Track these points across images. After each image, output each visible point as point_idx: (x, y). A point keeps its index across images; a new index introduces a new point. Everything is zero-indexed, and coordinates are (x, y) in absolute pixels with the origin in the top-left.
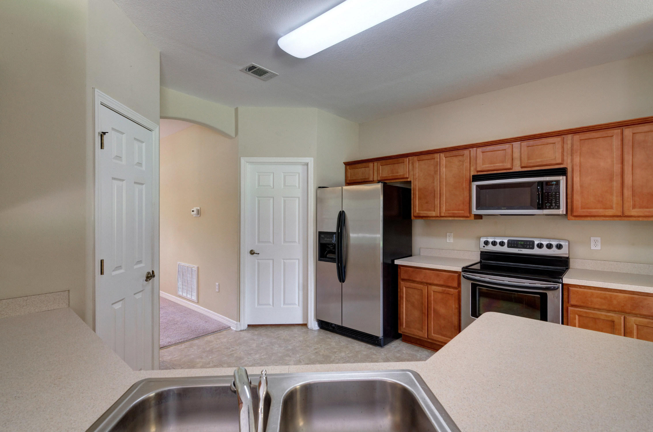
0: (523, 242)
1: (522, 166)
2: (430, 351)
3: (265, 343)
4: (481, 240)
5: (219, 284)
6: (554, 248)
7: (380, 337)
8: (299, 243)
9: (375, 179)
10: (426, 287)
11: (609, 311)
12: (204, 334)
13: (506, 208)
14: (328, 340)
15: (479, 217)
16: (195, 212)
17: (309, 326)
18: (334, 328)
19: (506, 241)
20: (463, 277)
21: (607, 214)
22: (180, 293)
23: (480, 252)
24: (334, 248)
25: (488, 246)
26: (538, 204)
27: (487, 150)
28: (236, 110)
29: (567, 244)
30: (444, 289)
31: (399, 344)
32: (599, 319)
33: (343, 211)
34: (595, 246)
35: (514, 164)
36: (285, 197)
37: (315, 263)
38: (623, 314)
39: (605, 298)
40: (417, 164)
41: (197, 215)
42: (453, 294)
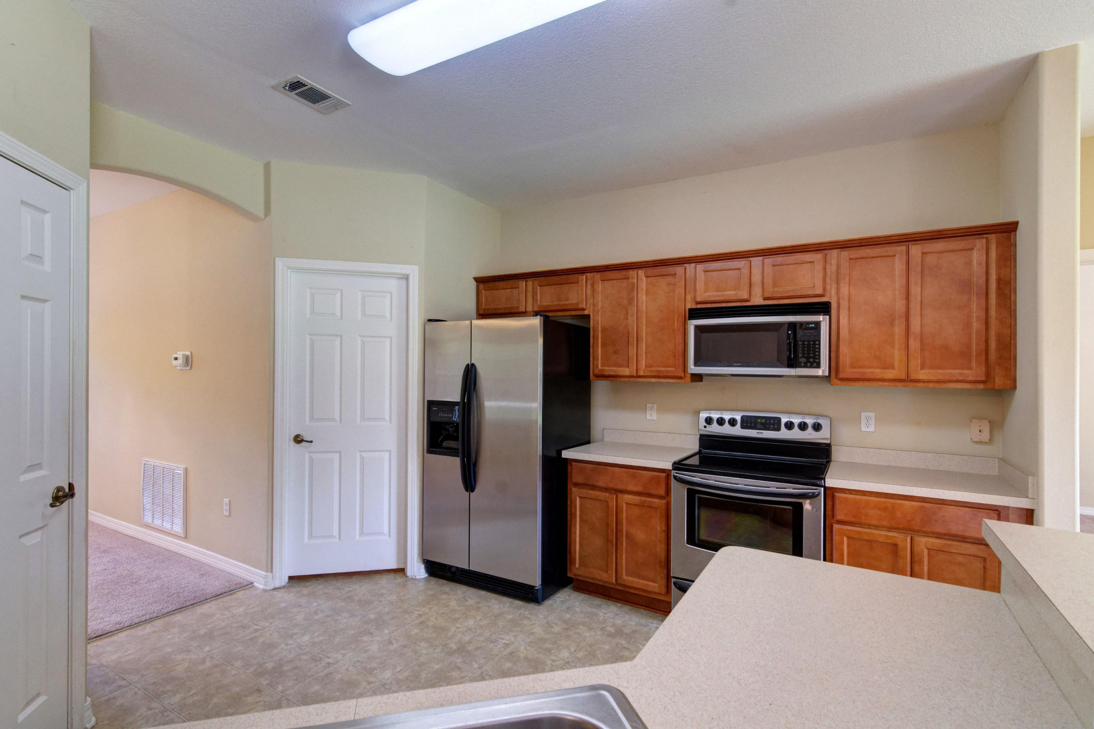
0: (764, 420)
1: (765, 296)
2: (620, 605)
3: (322, 611)
4: (701, 415)
5: (230, 501)
6: (810, 429)
7: (536, 587)
8: (391, 422)
9: (530, 308)
10: (615, 496)
11: (890, 529)
12: (195, 601)
13: (740, 364)
14: (444, 597)
15: (697, 378)
16: (180, 361)
17: (409, 573)
18: (454, 573)
19: (738, 418)
20: (674, 480)
21: (886, 376)
22: (148, 519)
23: (699, 437)
24: (457, 430)
25: (712, 426)
26: (789, 358)
27: (712, 268)
28: (267, 166)
29: (829, 422)
30: (643, 499)
31: (569, 596)
32: (876, 541)
33: (473, 365)
34: (866, 427)
35: (753, 293)
36: (364, 336)
37: (421, 458)
38: (910, 532)
39: (885, 509)
40: (599, 286)
41: (185, 367)
42: (657, 507)
